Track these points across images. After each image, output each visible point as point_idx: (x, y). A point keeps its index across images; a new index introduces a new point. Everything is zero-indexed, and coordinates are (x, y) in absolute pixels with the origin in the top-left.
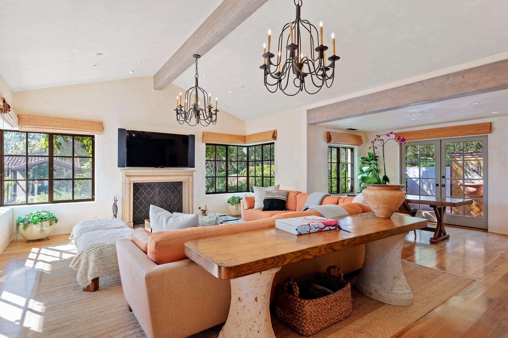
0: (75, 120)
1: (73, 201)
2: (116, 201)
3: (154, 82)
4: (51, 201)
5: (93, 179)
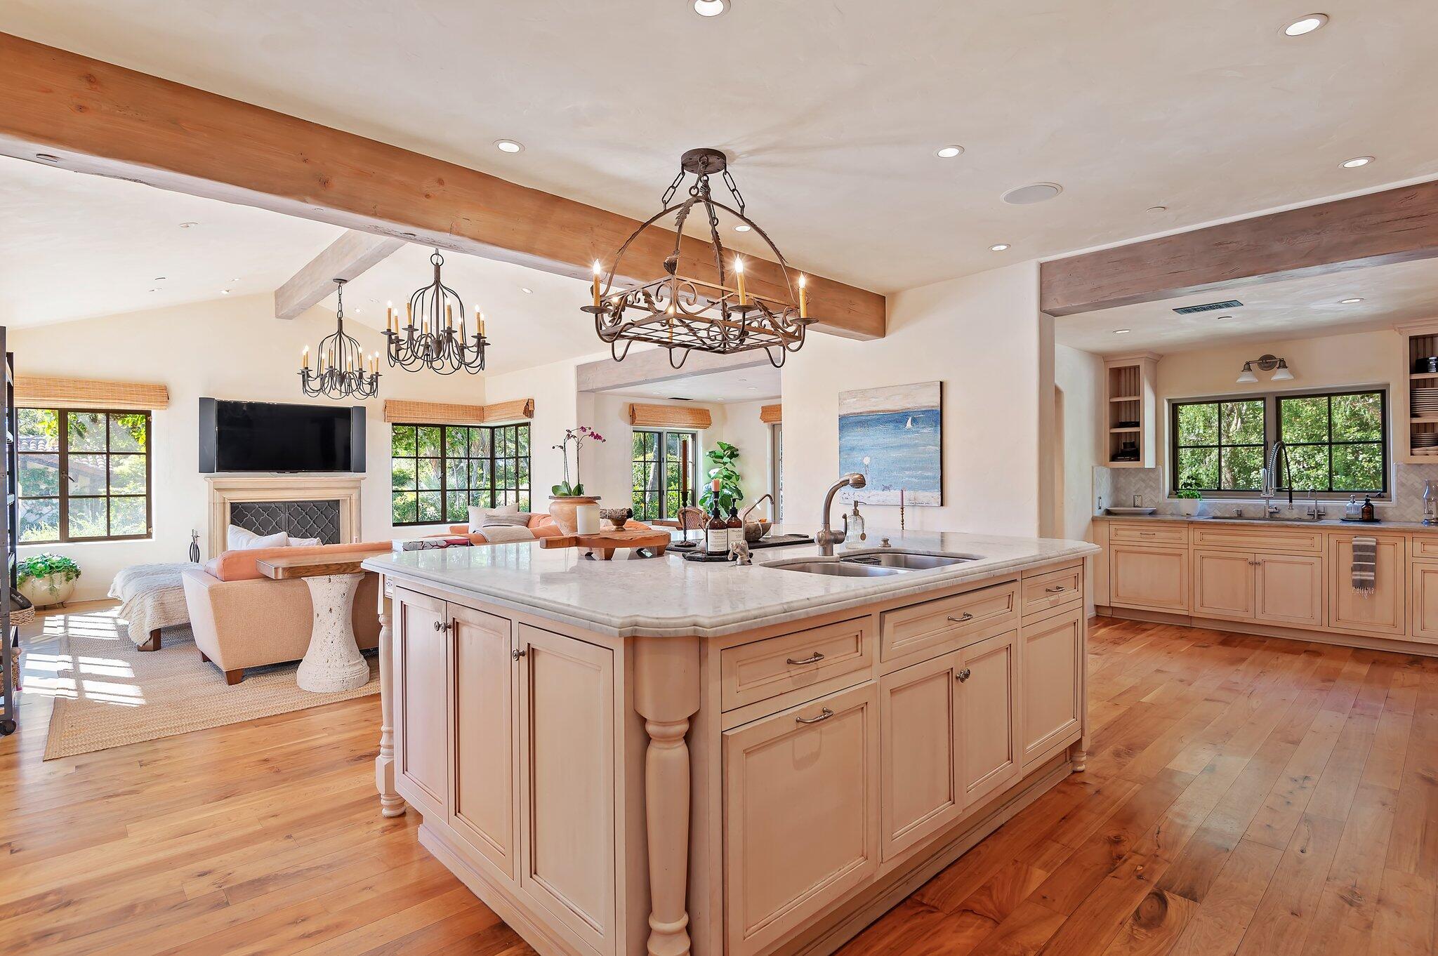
0: (113, 384)
1: (109, 538)
2: (195, 537)
3: (277, 304)
4: (65, 537)
5: (148, 496)
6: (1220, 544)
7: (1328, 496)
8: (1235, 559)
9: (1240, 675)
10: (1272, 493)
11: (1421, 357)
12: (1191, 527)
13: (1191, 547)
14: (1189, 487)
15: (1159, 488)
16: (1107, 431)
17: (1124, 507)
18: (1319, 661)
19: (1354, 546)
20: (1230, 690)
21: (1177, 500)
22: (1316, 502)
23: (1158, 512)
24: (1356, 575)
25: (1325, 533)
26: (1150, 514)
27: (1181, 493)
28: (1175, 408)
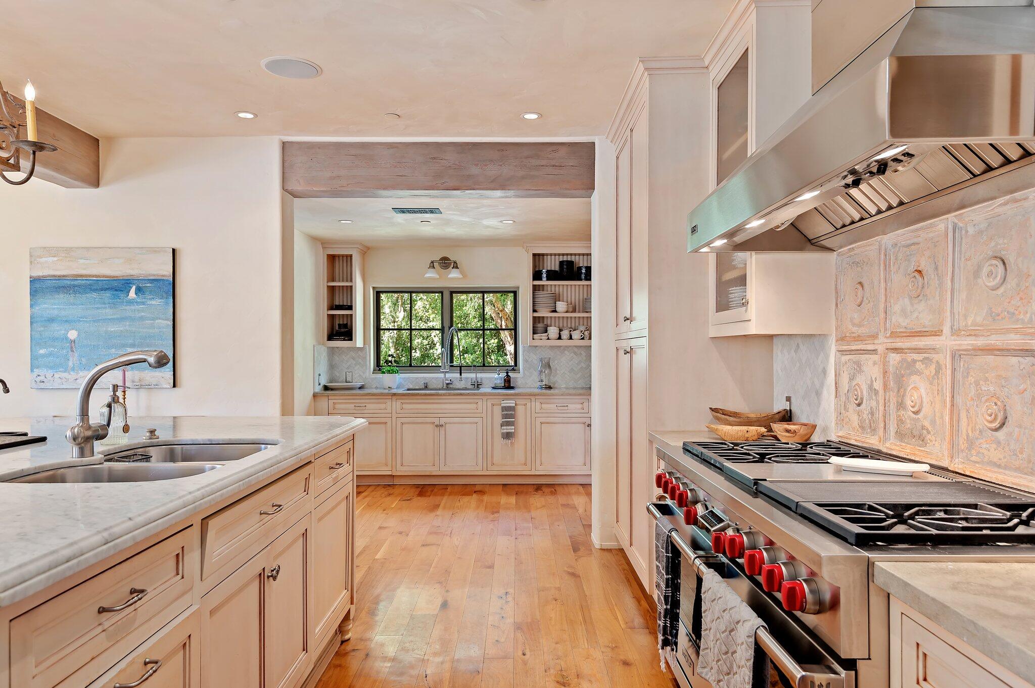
6: (416, 411)
7: (483, 370)
8: (427, 423)
9: (440, 519)
10: (447, 369)
11: (537, 269)
12: (394, 398)
13: (394, 415)
14: (390, 364)
15: (366, 365)
16: (325, 312)
17: (338, 382)
18: (486, 498)
19: (503, 407)
20: (436, 533)
21: (381, 375)
22: (476, 375)
23: (366, 387)
24: (504, 429)
25: (485, 398)
26: (360, 388)
27: (384, 369)
28: (378, 294)
